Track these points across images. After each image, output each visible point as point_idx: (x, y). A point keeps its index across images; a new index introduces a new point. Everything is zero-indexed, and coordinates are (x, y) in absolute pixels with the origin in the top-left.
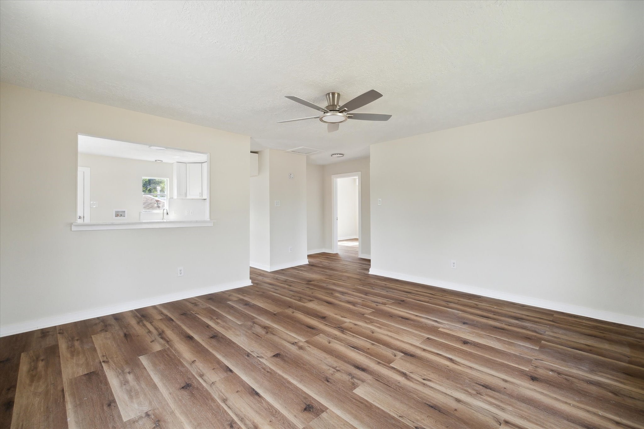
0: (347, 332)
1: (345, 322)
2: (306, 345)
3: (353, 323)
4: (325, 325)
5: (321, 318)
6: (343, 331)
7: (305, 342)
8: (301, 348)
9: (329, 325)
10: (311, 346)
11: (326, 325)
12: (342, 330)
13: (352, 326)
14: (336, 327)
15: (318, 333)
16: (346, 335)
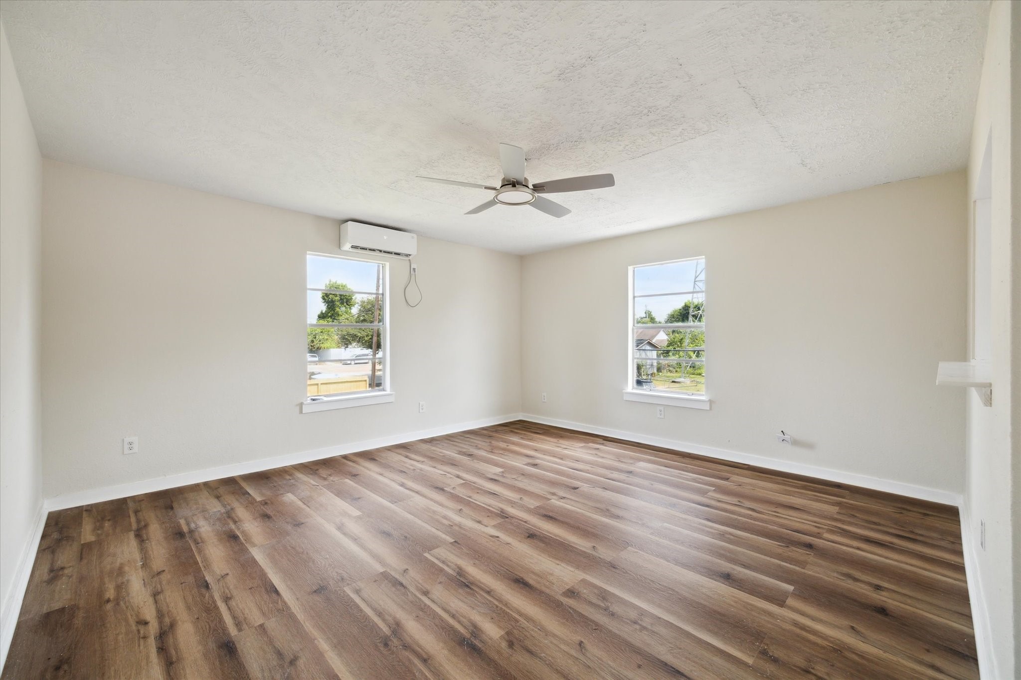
0: (497, 511)
1: (494, 526)
2: (549, 496)
3: (482, 524)
4: (527, 521)
5: (535, 535)
6: (501, 512)
7: (551, 500)
8: (554, 494)
9: (521, 522)
10: (542, 495)
11: (525, 522)
12: (503, 513)
13: (485, 521)
14: (511, 519)
15: (536, 509)
16: (499, 507)
